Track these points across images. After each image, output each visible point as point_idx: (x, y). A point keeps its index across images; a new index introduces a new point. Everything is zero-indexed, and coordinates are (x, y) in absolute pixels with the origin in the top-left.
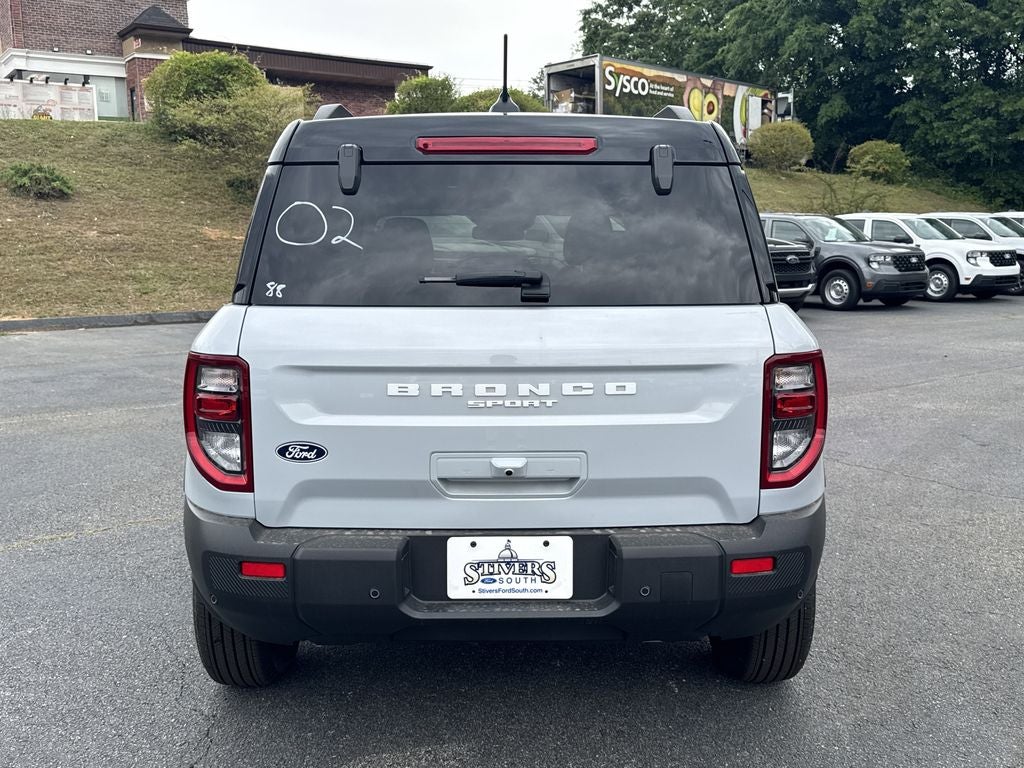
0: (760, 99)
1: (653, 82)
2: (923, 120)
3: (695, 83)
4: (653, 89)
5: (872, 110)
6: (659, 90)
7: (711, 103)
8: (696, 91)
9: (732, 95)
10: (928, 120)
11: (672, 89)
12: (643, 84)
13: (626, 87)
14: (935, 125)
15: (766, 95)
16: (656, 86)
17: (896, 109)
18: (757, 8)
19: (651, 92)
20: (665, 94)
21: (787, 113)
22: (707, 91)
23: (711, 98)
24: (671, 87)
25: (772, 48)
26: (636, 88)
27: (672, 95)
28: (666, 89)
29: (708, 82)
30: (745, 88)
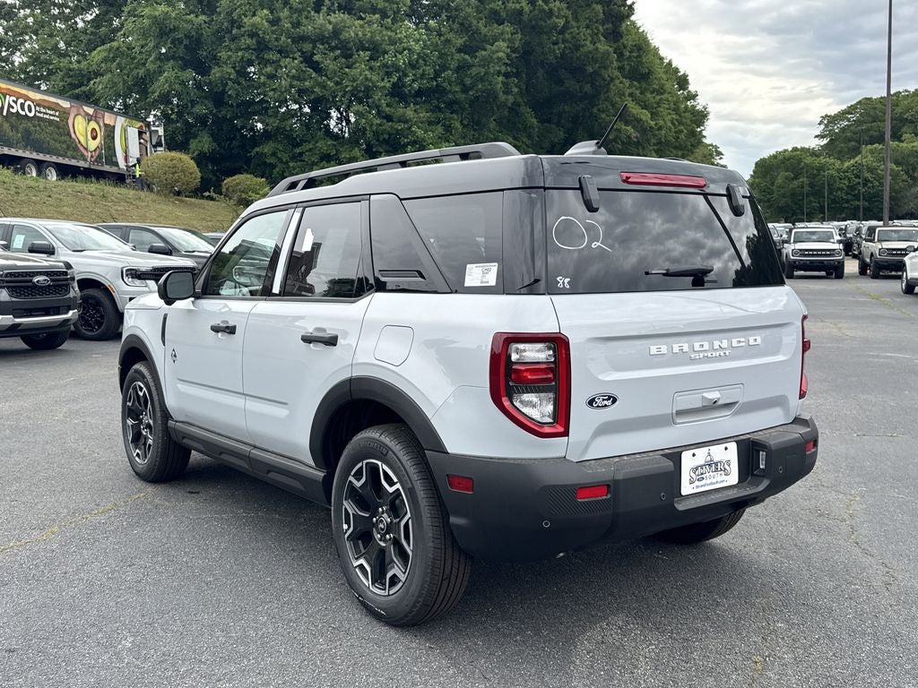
0: (137, 130)
1: (39, 105)
2: (280, 160)
3: (78, 110)
4: (40, 112)
5: (233, 149)
6: (44, 113)
7: (94, 129)
8: (79, 117)
9: (112, 124)
10: (284, 160)
11: (57, 114)
12: (29, 106)
13: (13, 108)
14: (291, 164)
15: (141, 127)
16: (42, 110)
17: (257, 149)
18: (124, 48)
19: (38, 114)
20: (52, 118)
21: (159, 144)
22: (89, 118)
23: (93, 125)
24: (56, 111)
25: (142, 86)
26: (23, 109)
27: (58, 119)
28: (52, 113)
29: (90, 111)
30: (123, 119)
